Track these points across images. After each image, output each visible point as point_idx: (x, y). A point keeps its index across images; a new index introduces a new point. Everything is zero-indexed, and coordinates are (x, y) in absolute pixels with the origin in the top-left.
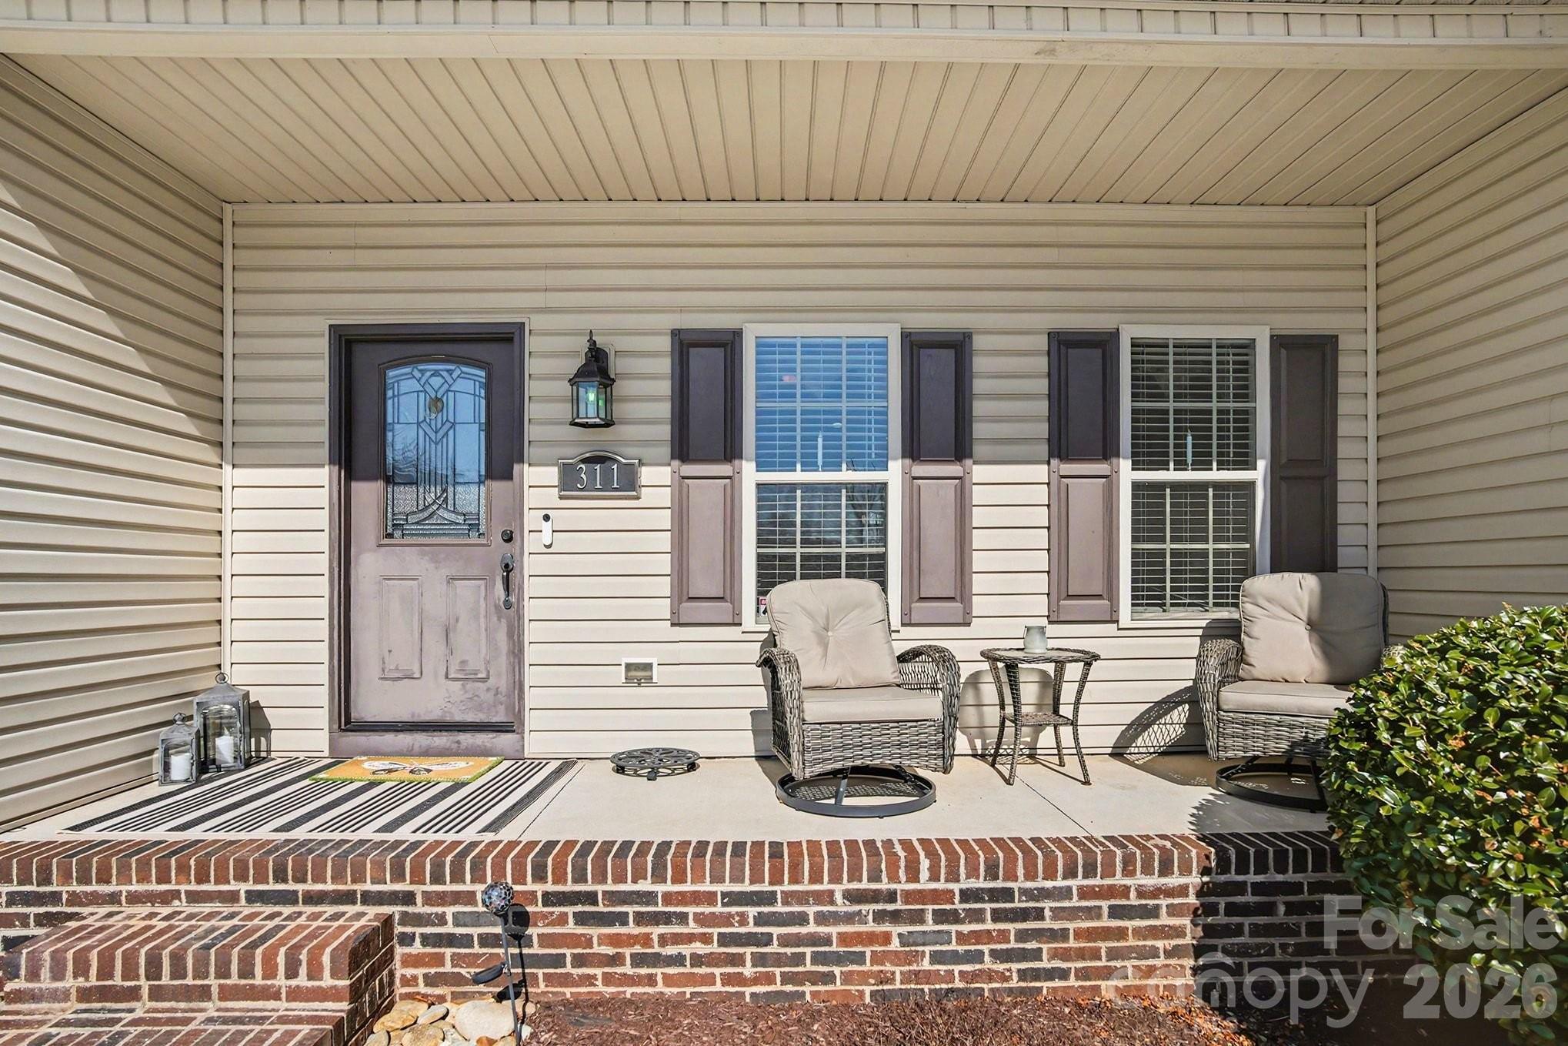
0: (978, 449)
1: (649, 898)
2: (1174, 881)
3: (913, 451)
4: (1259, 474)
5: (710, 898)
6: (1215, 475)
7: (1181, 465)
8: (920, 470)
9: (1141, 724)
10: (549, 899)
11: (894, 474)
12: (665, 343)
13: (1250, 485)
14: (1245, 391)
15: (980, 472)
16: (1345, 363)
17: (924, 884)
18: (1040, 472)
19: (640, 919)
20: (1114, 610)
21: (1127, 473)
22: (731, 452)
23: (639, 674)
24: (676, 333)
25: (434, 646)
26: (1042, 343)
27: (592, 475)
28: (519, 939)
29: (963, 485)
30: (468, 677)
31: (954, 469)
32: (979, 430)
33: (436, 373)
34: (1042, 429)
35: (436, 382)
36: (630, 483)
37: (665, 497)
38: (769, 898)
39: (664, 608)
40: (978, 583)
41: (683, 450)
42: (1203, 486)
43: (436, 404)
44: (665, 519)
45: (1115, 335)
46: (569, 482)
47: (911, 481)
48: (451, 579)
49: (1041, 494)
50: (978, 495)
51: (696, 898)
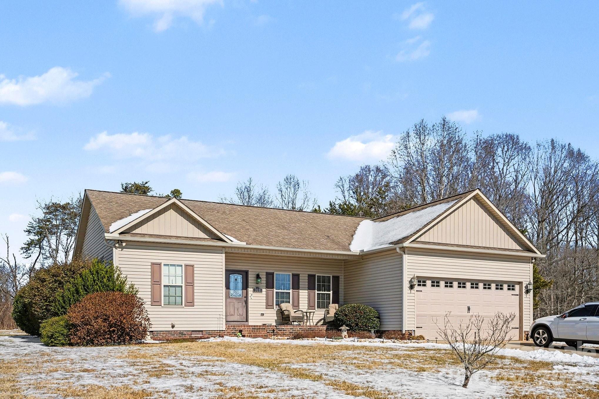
0: (300, 288)
1: (284, 329)
2: (324, 328)
3: (293, 289)
4: (331, 292)
5: (289, 329)
6: (326, 292)
7: (322, 291)
8: (294, 290)
9: (318, 322)
10: (276, 329)
11: (291, 291)
12: (265, 274)
13: (330, 294)
14: (329, 283)
15: (300, 291)
16: (340, 280)
17: (305, 328)
18: (307, 291)
19: (283, 330)
20: (315, 308)
21: (316, 292)
22: (273, 288)
23: (262, 315)
24: (266, 273)
25: (236, 311)
26: (307, 276)
27: (257, 290)
28: (274, 332)
29: (299, 292)
30: (240, 315)
31: (297, 291)
32: (300, 286)
33: (236, 276)
34: (307, 286)
35: (236, 277)
36: (261, 291)
37: (265, 293)
38: (293, 329)
39: (265, 307)
40: (300, 304)
41: (267, 287)
42: (325, 294)
43: (236, 280)
44: (265, 296)
45: (315, 275)
46: (254, 291)
47: (293, 292)
48: (238, 302)
49: (307, 294)
50: (300, 294)
51: (288, 329)
